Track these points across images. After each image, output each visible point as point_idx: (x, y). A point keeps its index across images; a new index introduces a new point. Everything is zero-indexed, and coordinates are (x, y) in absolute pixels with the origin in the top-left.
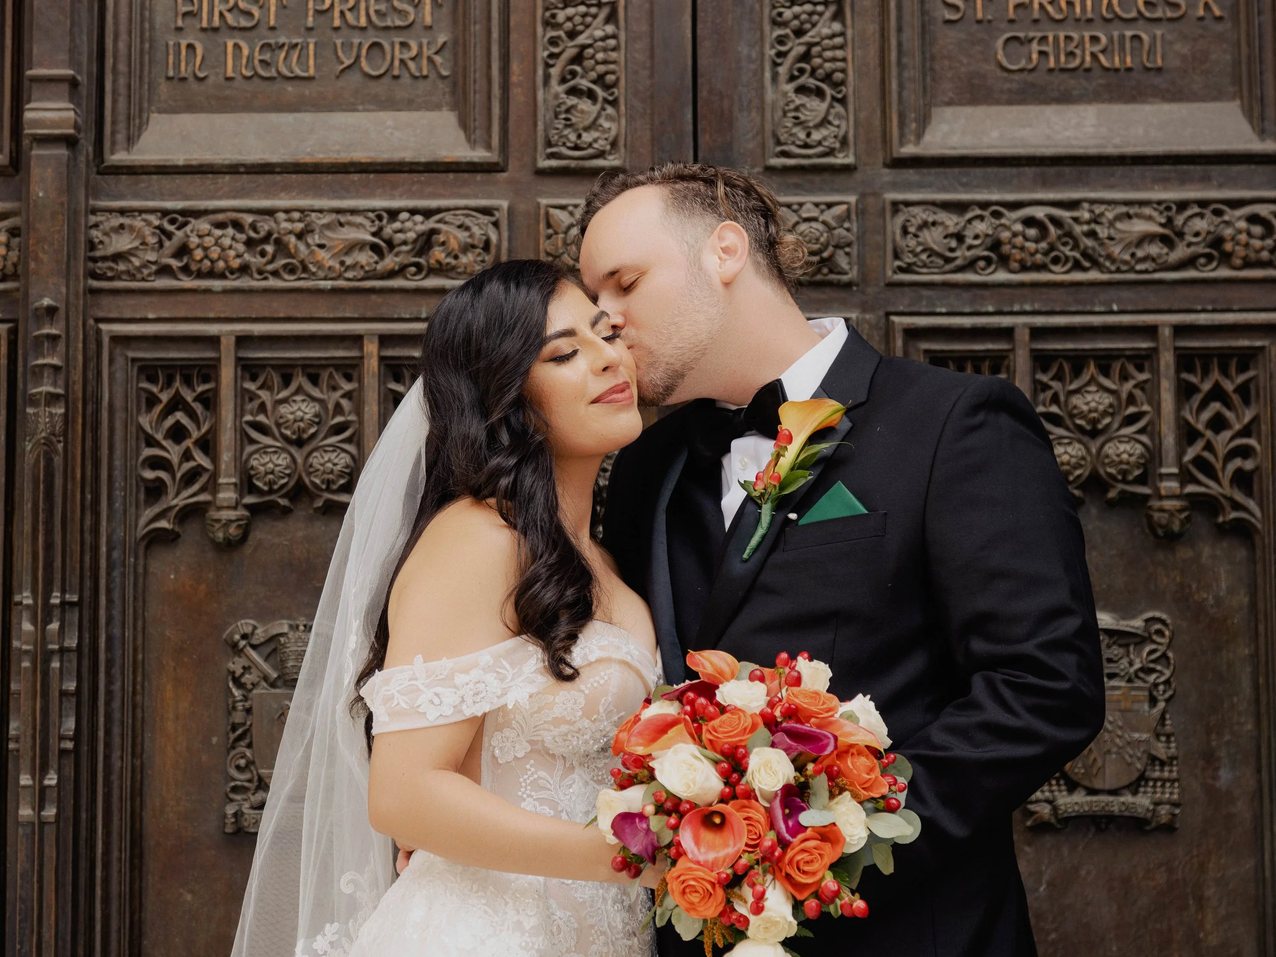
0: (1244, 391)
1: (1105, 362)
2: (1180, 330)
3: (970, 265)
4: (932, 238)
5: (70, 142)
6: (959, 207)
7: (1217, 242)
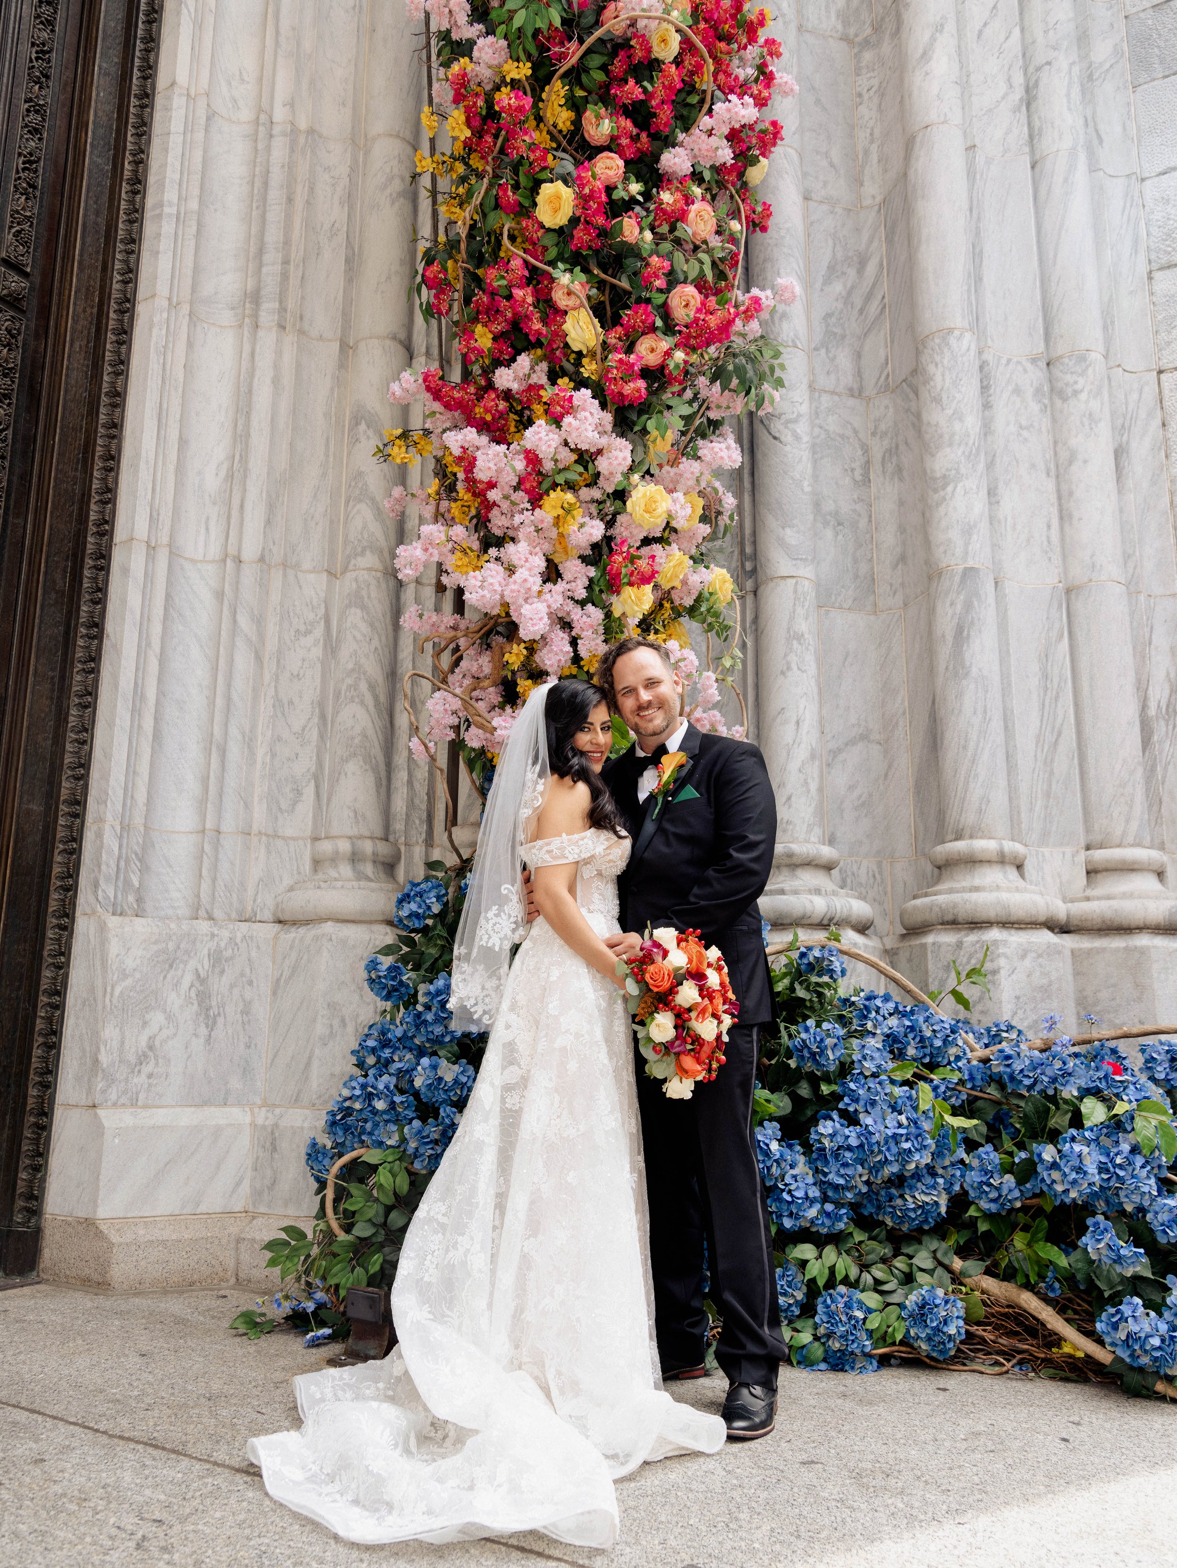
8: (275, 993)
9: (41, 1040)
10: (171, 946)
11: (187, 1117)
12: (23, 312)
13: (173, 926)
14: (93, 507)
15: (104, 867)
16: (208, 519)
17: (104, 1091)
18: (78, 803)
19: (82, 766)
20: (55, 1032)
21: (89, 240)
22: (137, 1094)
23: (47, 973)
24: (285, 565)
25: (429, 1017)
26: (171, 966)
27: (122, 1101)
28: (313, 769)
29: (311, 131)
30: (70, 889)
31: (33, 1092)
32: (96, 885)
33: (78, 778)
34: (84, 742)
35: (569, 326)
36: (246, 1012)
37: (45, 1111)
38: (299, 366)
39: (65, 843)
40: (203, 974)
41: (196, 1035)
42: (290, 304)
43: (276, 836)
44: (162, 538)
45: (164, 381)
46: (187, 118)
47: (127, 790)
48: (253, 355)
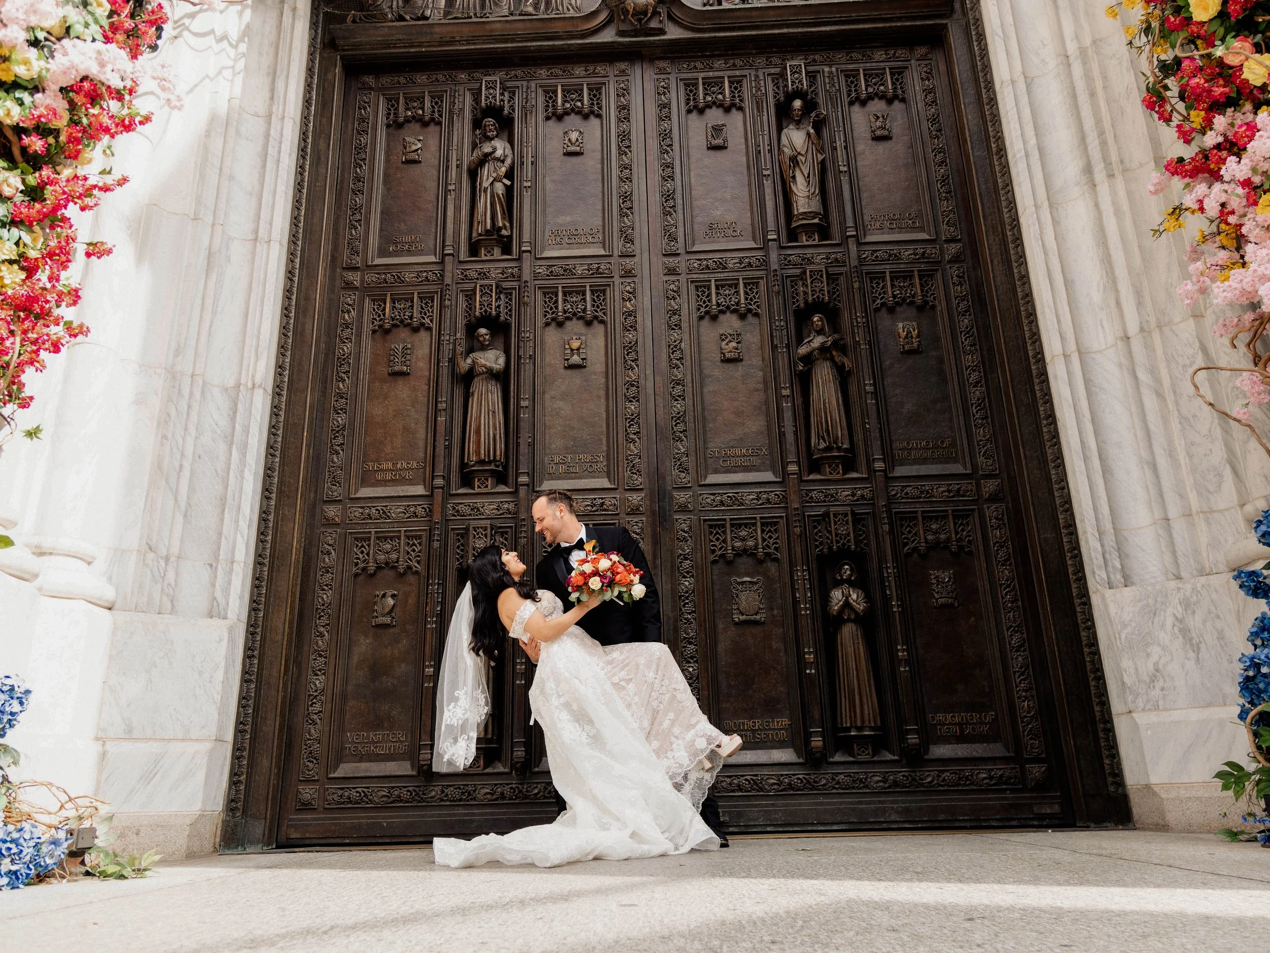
0: (775, 530)
1: (746, 525)
2: (761, 518)
3: (716, 506)
4: (709, 500)
5: (528, 485)
6: (714, 494)
7: (768, 499)
8: (1239, 621)
9: (1092, 676)
10: (1151, 601)
11: (1196, 715)
12: (963, 261)
13: (1149, 588)
14: (1029, 348)
15: (1094, 561)
16: (1101, 321)
17: (1134, 702)
18: (1070, 526)
19: (1066, 502)
20: (1099, 669)
21: (985, 201)
22: (1157, 701)
23: (1083, 634)
24: (1159, 327)
26: (1155, 614)
27: (1148, 706)
28: (1225, 456)
29: (1094, 42)
30: (1082, 579)
31: (1097, 708)
32: (1094, 573)
33: (1066, 511)
34: (1063, 488)
35: (1246, 75)
36: (1221, 636)
37: (1107, 720)
38: (1130, 194)
39: (1071, 552)
40: (1179, 616)
41: (1188, 659)
42: (1114, 158)
43: (1212, 511)
44: (1072, 346)
45: (1046, 254)
46: (1015, 95)
47: (1095, 509)
48: (1097, 205)
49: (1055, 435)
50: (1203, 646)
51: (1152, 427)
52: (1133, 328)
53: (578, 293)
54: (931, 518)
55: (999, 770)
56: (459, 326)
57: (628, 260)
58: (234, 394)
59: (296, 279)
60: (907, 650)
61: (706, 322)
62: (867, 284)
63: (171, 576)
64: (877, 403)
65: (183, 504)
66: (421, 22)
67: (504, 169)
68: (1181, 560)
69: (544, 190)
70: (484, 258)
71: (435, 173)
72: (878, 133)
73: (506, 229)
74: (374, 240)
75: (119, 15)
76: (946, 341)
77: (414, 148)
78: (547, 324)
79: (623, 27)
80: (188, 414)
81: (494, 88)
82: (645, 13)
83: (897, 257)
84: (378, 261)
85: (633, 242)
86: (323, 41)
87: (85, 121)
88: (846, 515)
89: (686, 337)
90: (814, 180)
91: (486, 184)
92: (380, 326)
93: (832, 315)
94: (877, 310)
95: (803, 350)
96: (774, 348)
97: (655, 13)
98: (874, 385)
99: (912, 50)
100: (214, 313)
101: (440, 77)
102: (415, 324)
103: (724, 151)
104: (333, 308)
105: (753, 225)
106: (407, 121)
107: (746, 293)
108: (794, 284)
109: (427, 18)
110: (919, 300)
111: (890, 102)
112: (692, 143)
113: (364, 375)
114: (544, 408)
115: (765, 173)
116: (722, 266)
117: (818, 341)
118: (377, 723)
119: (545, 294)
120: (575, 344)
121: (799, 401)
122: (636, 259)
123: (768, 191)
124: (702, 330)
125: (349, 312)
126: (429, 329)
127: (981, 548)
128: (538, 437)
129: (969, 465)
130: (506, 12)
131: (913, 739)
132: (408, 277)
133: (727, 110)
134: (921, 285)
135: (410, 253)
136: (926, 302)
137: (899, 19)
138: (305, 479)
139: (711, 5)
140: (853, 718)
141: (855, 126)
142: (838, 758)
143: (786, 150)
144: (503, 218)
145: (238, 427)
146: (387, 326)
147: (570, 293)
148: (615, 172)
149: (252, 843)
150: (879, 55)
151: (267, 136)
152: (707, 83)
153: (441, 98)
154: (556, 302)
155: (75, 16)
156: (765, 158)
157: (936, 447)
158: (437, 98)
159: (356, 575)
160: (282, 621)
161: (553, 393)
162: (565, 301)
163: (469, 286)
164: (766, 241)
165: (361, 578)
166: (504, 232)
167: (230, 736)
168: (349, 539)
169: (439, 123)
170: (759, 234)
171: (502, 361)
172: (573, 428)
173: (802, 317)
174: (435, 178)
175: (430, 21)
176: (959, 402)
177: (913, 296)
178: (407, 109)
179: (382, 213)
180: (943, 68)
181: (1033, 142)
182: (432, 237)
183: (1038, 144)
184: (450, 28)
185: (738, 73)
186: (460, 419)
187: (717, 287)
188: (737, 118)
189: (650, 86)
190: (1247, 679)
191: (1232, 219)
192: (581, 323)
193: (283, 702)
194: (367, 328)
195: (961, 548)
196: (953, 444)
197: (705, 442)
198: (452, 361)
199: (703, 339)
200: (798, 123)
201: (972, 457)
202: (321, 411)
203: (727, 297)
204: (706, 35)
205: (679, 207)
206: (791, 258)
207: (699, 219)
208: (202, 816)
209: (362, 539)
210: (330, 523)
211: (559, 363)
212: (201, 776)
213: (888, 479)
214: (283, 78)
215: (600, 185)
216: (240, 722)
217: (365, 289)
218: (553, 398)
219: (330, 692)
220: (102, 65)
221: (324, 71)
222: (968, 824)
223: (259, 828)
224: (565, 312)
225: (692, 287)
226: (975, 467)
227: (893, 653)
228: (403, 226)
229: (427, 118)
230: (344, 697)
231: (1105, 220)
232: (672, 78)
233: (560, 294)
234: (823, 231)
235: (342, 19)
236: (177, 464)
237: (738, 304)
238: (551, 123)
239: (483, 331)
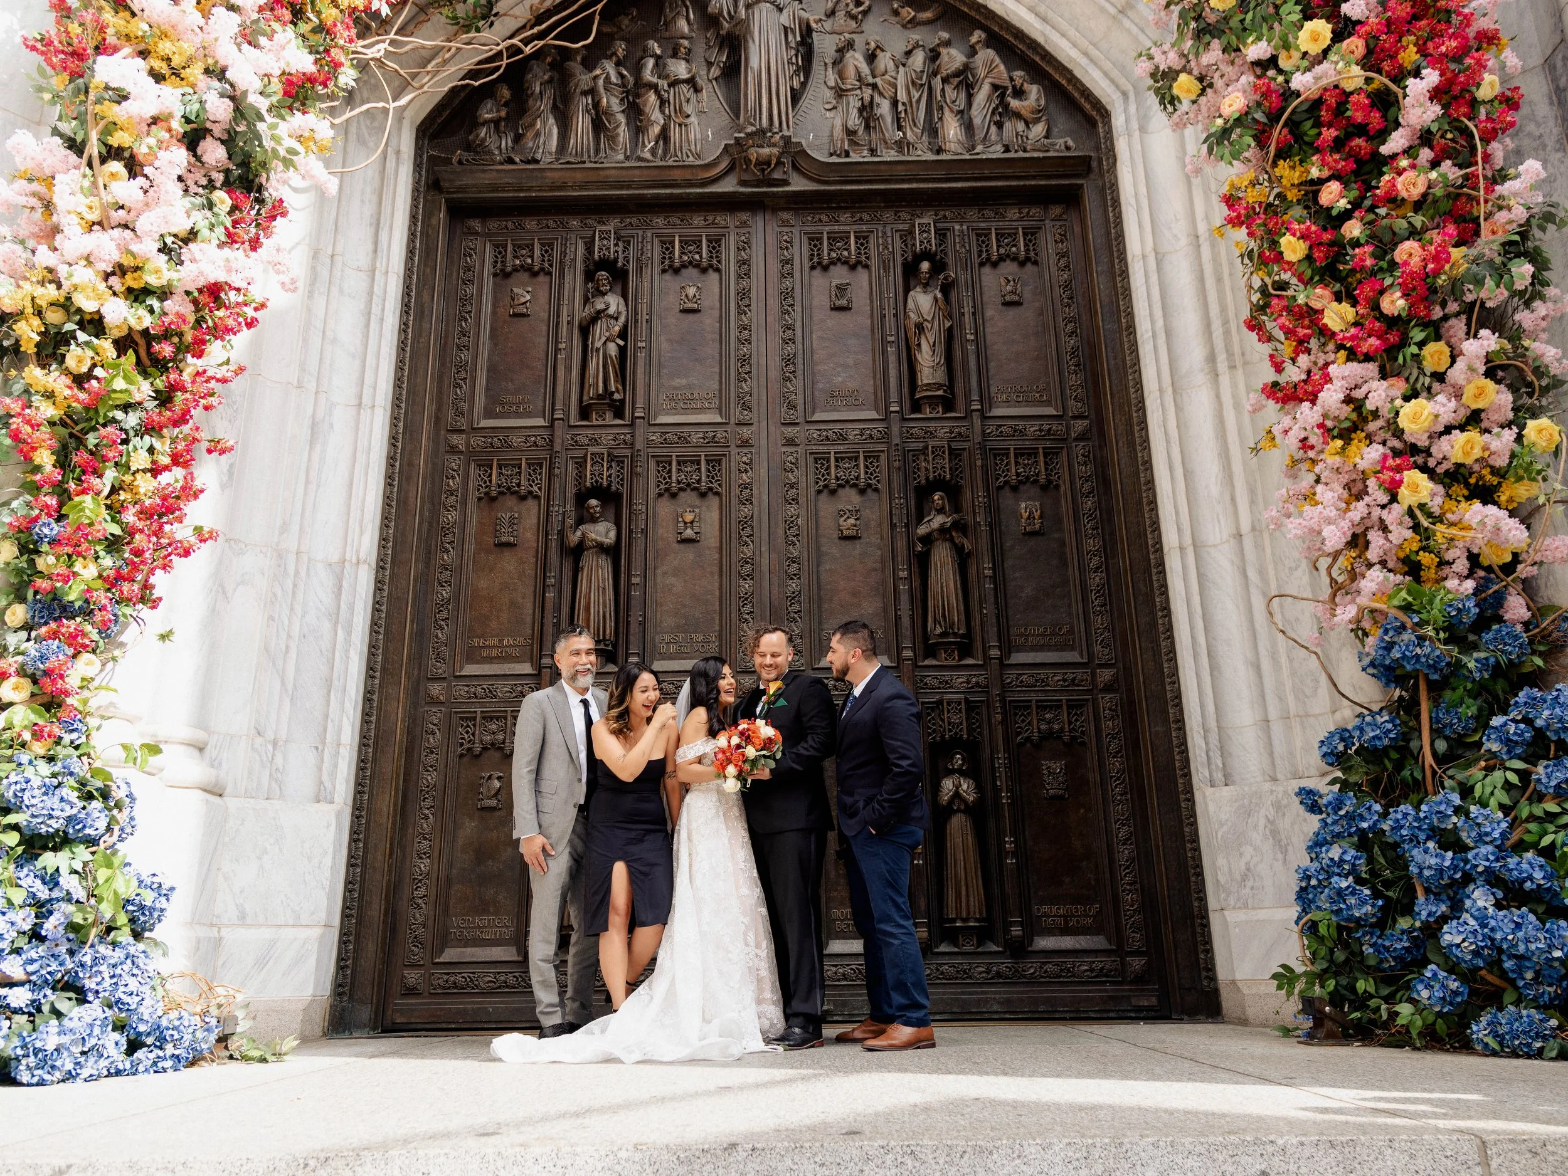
9: (1193, 869)
10: (1246, 801)
12: (1089, 439)
13: (1246, 788)
14: (1149, 536)
16: (1218, 515)
17: (1226, 899)
20: (1199, 865)
21: (1113, 377)
22: (1247, 900)
23: (1187, 829)
25: (1329, 821)
26: (1249, 815)
27: (1239, 905)
30: (1188, 775)
31: (1196, 903)
32: (1198, 769)
33: (1176, 706)
34: (1175, 682)
35: (1327, 318)
37: (1204, 915)
39: (1179, 747)
40: (1271, 818)
41: (1277, 860)
43: (1308, 716)
44: (1188, 540)
45: (1168, 441)
46: (1146, 271)
47: (1202, 706)
48: (1218, 396)
49: (1169, 628)
50: (1290, 848)
51: (1257, 626)
52: (1245, 527)
53: (692, 462)
54: (1045, 707)
55: (1100, 962)
56: (569, 495)
57: (745, 429)
58: (338, 570)
59: (399, 444)
60: (1015, 842)
61: (824, 496)
62: (990, 461)
63: (279, 760)
64: (995, 589)
65: (290, 687)
66: (531, 167)
67: (617, 329)
68: (1278, 762)
69: (659, 350)
70: (595, 423)
71: (545, 328)
72: (1008, 298)
73: (617, 391)
74: (480, 400)
75: (241, 211)
76: (1068, 525)
77: (523, 300)
78: (660, 495)
79: (746, 177)
80: (294, 593)
81: (608, 239)
82: (769, 164)
83: (1022, 433)
84: (484, 423)
85: (750, 408)
86: (427, 183)
87: (210, 323)
88: (960, 703)
89: (803, 512)
90: (940, 349)
91: (598, 344)
92: (486, 494)
93: (953, 491)
94: (1000, 488)
95: (922, 530)
96: (893, 526)
97: (779, 163)
98: (994, 569)
99: (1046, 209)
100: (318, 486)
101: (551, 223)
102: (523, 492)
103: (848, 313)
104: (438, 473)
105: (875, 393)
106: (515, 270)
107: (866, 467)
108: (916, 458)
109: (537, 162)
110: (1042, 478)
111: (1022, 264)
112: (816, 302)
113: (470, 546)
114: (655, 584)
115: (890, 339)
116: (842, 437)
117: (937, 521)
118: (483, 907)
119: (658, 463)
120: (689, 517)
121: (917, 582)
122: (753, 428)
123: (892, 359)
124: (820, 504)
125: (453, 478)
126: (537, 497)
127: (1094, 739)
128: (649, 615)
129: (1085, 653)
130: (621, 157)
131: (1016, 931)
132: (517, 441)
133: (853, 268)
134: (1046, 463)
135: (518, 415)
136: (1050, 482)
137: (1034, 177)
138: (409, 656)
139: (839, 156)
140: (958, 908)
141: (985, 289)
142: (943, 948)
143: (912, 315)
144: (616, 381)
145: (343, 606)
146: (494, 494)
147: (685, 462)
148: (734, 333)
149: (360, 1026)
150: (1012, 213)
151: (371, 293)
152: (832, 238)
153: (551, 245)
154: (670, 471)
155: (200, 220)
156: (890, 321)
157: (1053, 634)
158: (547, 246)
159: (461, 756)
160: (386, 802)
161: (665, 568)
162: (679, 470)
163: (579, 453)
164: (888, 413)
165: (465, 759)
166: (617, 396)
167: (336, 921)
168: (455, 719)
169: (550, 274)
170: (882, 405)
171: (612, 534)
172: (685, 606)
173: (923, 493)
174: (545, 333)
175: (542, 165)
176: (1078, 588)
177: (1037, 475)
178: (515, 257)
179: (488, 371)
180: (1077, 229)
181: (1160, 323)
182: (541, 398)
183: (1165, 325)
184: (560, 174)
185: (864, 228)
186: (569, 594)
187: (837, 460)
188: (862, 275)
189: (771, 240)
190: (1302, 889)
191: (1311, 454)
192: (694, 494)
193: (388, 886)
194: (473, 494)
195: (1073, 738)
196: (1071, 632)
197: (820, 623)
198: (561, 534)
199: (821, 514)
200: (926, 286)
201: (1089, 645)
202: (425, 583)
203: (846, 471)
204: (832, 188)
205: (799, 373)
206: (913, 431)
207: (820, 386)
208: (313, 1001)
209: (467, 719)
210: (434, 702)
211: (672, 537)
212: (312, 961)
213: (1003, 666)
214: (387, 228)
215: (717, 345)
216: (346, 907)
217: (471, 453)
218: (665, 573)
219: (435, 876)
220: (229, 271)
221: (428, 215)
222: (1067, 1016)
223: (365, 1013)
224: (679, 482)
225: (810, 459)
226: (1091, 656)
227: (1001, 844)
228: (510, 386)
229: (536, 268)
230: (449, 881)
231: (1225, 413)
232: (796, 231)
233: (674, 464)
234: (948, 404)
235: (448, 161)
236: (283, 647)
237: (857, 478)
238: (667, 277)
239: (593, 502)
